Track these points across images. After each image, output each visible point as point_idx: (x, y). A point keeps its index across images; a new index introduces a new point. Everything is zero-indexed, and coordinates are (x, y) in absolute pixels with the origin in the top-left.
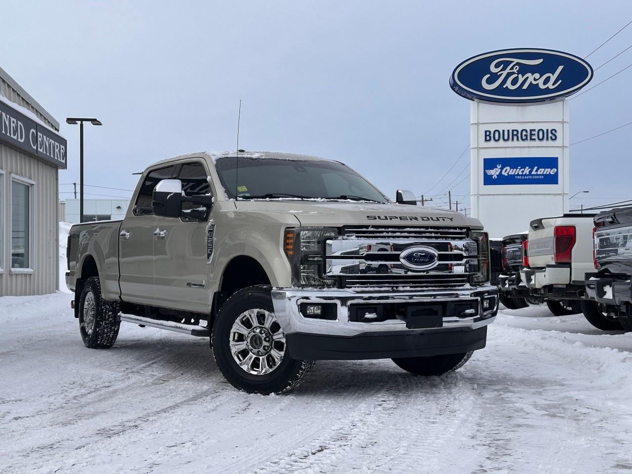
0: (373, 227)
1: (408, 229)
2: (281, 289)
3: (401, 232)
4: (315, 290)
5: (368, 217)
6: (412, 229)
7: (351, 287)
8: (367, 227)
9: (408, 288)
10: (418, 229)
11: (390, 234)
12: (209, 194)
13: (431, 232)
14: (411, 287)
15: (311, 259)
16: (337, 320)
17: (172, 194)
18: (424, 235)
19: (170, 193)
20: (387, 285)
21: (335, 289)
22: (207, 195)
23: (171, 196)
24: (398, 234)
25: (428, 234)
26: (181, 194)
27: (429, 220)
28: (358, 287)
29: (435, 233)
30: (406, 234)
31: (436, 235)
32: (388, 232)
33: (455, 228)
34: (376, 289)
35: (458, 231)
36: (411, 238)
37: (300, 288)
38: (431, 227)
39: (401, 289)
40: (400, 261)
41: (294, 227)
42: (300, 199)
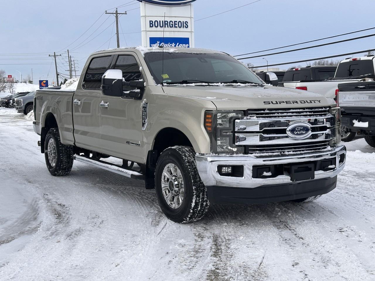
0: (269, 109)
1: (292, 110)
2: (203, 154)
3: (287, 113)
4: (228, 155)
5: (264, 102)
6: (294, 111)
7: (253, 153)
8: (264, 110)
9: (291, 153)
10: (298, 110)
11: (280, 115)
12: (142, 80)
13: (306, 112)
14: (293, 151)
15: (225, 134)
16: (243, 177)
17: (116, 80)
18: (302, 114)
19: (115, 80)
20: (277, 151)
21: (242, 155)
22: (140, 80)
23: (115, 82)
24: (285, 114)
25: (305, 114)
26: (122, 80)
27: (305, 103)
28: (258, 153)
29: (309, 112)
30: (290, 114)
31: (310, 114)
32: (278, 113)
33: (322, 108)
34: (270, 154)
35: (324, 109)
36: (293, 117)
37: (217, 155)
38: (307, 108)
39: (287, 153)
40: (286, 133)
41: (212, 111)
42: (207, 84)
